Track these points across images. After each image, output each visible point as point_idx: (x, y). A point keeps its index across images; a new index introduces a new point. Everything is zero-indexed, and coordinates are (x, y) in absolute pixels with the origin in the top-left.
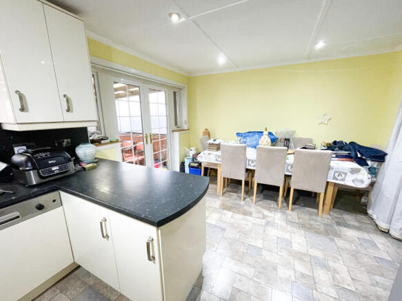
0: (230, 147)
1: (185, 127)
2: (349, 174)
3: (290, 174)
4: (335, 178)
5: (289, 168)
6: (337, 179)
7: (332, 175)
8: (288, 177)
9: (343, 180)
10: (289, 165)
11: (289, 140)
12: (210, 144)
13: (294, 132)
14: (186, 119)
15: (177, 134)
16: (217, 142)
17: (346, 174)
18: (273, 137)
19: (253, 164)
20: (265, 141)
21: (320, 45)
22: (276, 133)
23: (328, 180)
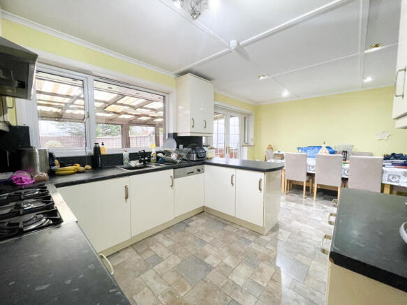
0: (292, 155)
1: (252, 143)
2: (402, 176)
3: (346, 177)
4: (389, 180)
5: (346, 172)
6: (392, 181)
7: (387, 178)
8: (345, 180)
9: (398, 182)
10: (345, 170)
11: (346, 152)
12: (275, 154)
13: (353, 146)
14: (253, 137)
15: (246, 149)
16: (281, 153)
17: (399, 177)
18: (331, 150)
19: (313, 169)
20: (324, 152)
21: (369, 79)
22: (335, 147)
23: (383, 182)
